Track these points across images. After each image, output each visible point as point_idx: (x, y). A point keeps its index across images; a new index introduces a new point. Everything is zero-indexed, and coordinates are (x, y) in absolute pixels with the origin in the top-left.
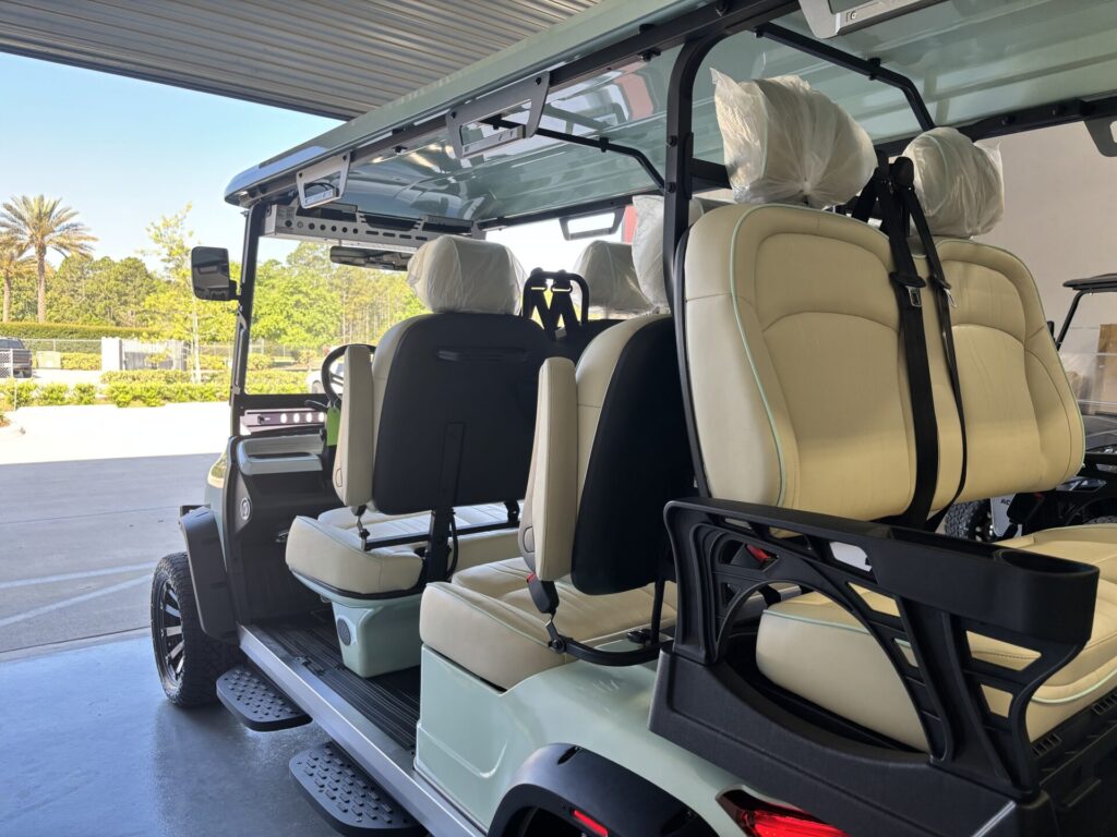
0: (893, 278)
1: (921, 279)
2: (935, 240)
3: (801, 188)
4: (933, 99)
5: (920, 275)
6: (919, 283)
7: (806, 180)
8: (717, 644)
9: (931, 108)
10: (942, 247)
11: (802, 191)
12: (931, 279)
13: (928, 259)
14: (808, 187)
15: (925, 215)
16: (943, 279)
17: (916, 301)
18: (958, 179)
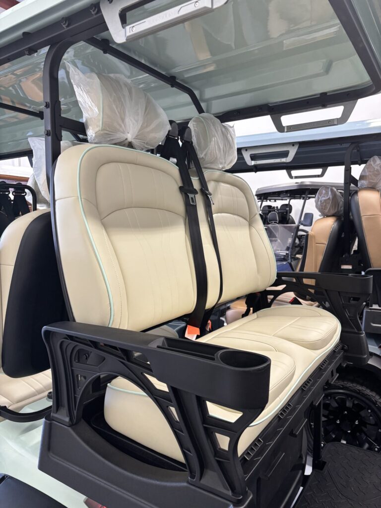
0: (181, 189)
1: (195, 190)
2: (203, 170)
3: (126, 137)
4: (204, 101)
5: (195, 187)
6: (195, 192)
7: (128, 133)
8: (75, 412)
9: (203, 105)
10: (207, 174)
11: (126, 139)
12: (201, 190)
13: (200, 179)
14: (130, 137)
15: (198, 157)
16: (208, 190)
17: (193, 202)
18: (213, 140)
